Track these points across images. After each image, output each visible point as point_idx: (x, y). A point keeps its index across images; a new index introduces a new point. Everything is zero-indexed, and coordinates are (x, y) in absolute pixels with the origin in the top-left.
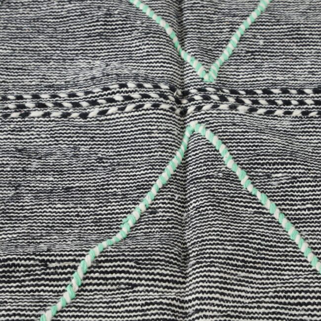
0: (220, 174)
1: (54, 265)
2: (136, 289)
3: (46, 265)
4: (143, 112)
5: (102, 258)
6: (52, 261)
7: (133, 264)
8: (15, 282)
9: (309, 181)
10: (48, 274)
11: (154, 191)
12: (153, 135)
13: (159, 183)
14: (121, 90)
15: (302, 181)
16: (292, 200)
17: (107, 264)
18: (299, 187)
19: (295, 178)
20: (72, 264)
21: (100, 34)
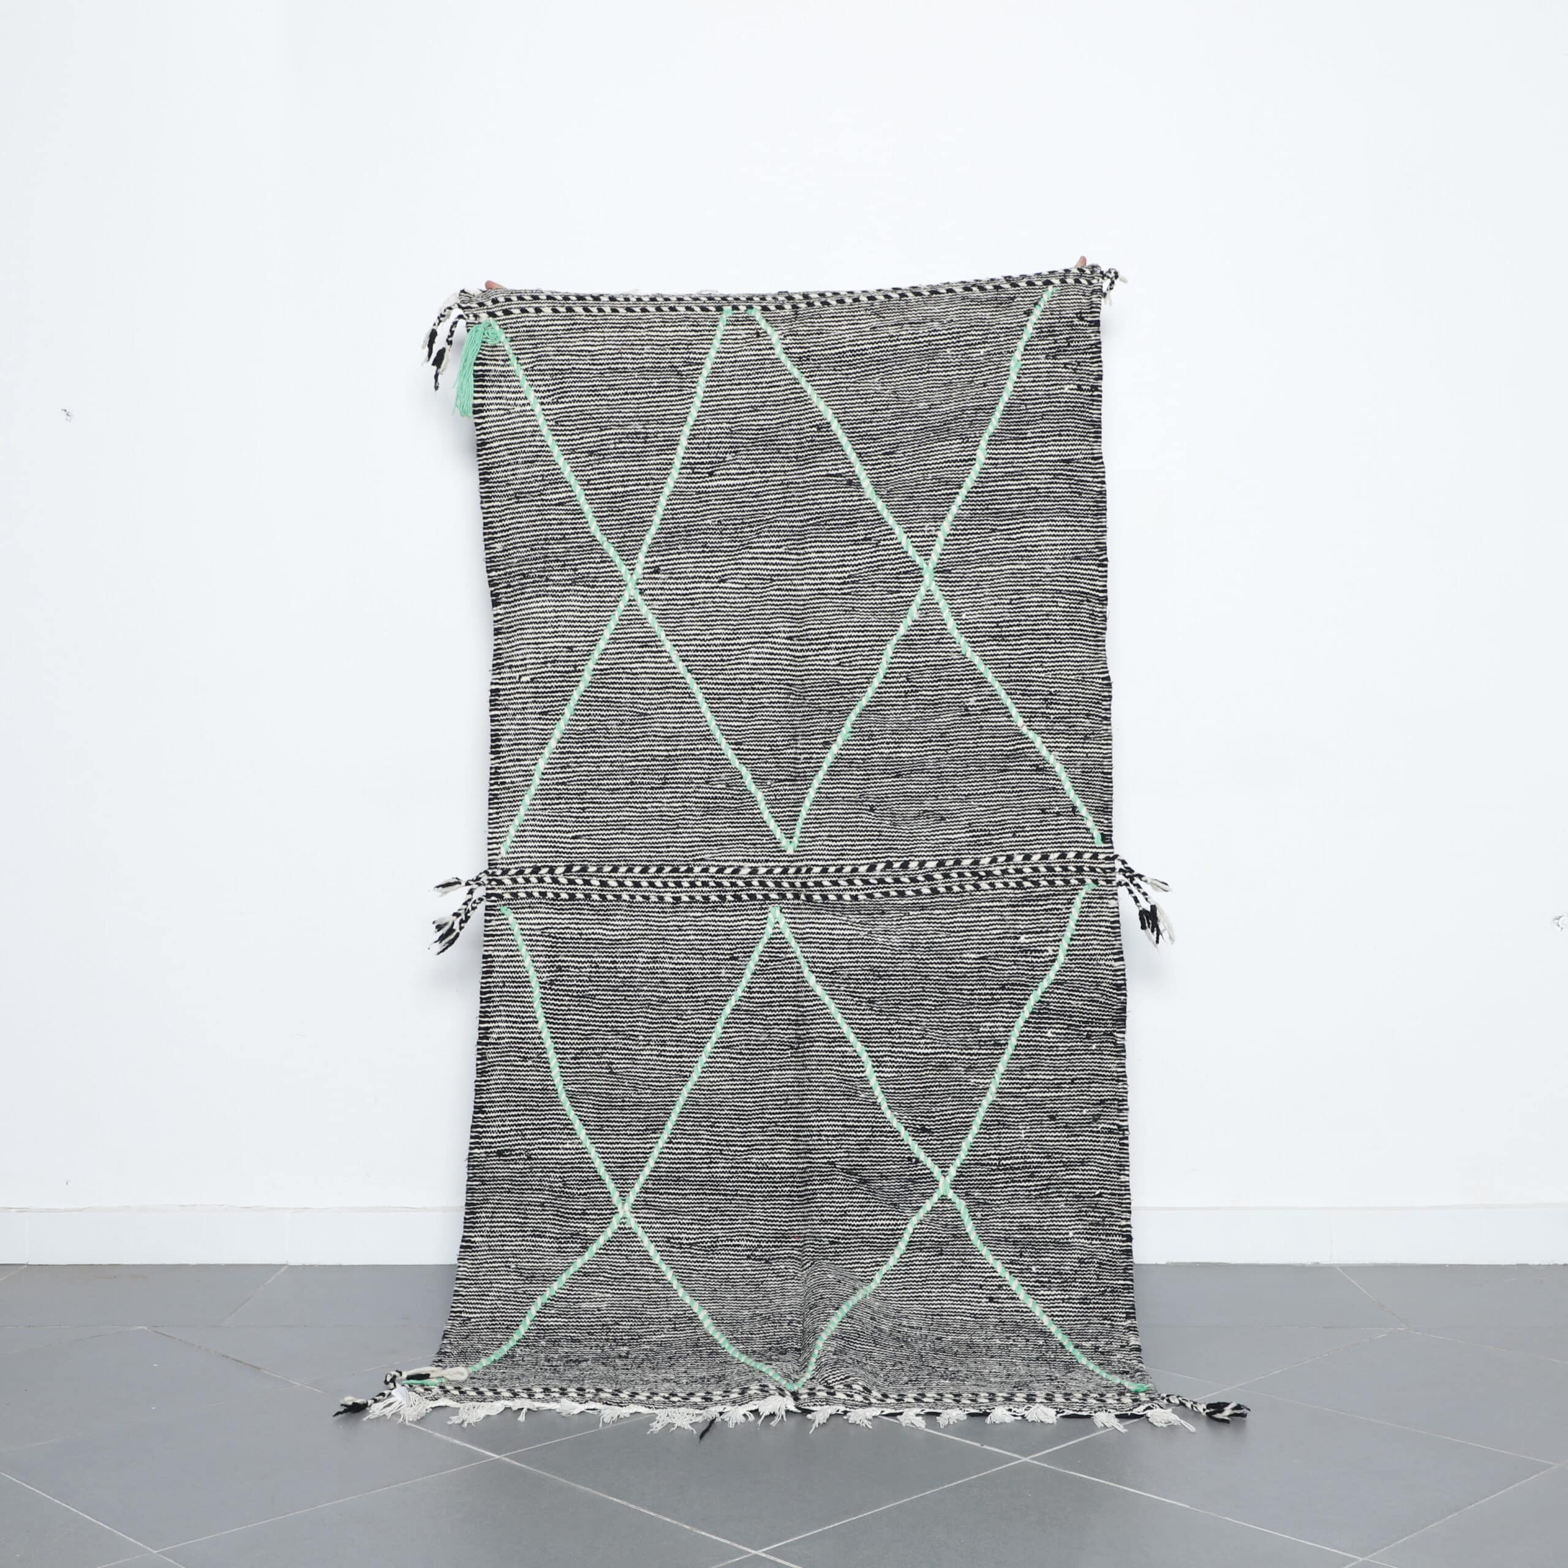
0: (769, 783)
1: (902, 679)
2: (838, 662)
3: (908, 679)
4: (836, 863)
5: (865, 685)
6: (903, 682)
7: (841, 682)
8: (931, 666)
9: (696, 779)
10: (906, 673)
11: (825, 766)
12: (827, 834)
13: (821, 775)
14: (857, 893)
15: (701, 778)
16: (710, 759)
17: (860, 681)
18: (704, 773)
19: (707, 783)
20: (888, 680)
21: (880, 977)
